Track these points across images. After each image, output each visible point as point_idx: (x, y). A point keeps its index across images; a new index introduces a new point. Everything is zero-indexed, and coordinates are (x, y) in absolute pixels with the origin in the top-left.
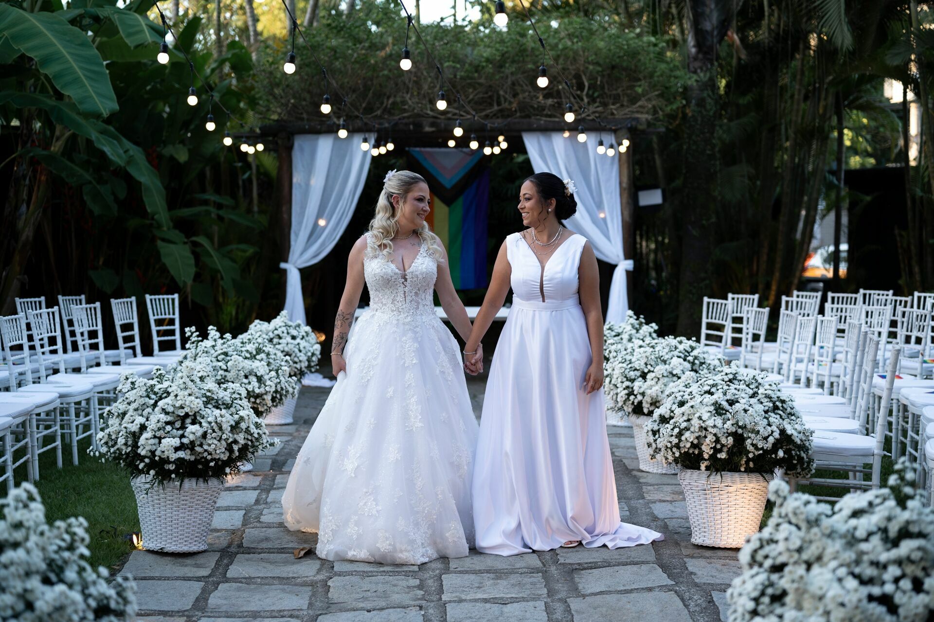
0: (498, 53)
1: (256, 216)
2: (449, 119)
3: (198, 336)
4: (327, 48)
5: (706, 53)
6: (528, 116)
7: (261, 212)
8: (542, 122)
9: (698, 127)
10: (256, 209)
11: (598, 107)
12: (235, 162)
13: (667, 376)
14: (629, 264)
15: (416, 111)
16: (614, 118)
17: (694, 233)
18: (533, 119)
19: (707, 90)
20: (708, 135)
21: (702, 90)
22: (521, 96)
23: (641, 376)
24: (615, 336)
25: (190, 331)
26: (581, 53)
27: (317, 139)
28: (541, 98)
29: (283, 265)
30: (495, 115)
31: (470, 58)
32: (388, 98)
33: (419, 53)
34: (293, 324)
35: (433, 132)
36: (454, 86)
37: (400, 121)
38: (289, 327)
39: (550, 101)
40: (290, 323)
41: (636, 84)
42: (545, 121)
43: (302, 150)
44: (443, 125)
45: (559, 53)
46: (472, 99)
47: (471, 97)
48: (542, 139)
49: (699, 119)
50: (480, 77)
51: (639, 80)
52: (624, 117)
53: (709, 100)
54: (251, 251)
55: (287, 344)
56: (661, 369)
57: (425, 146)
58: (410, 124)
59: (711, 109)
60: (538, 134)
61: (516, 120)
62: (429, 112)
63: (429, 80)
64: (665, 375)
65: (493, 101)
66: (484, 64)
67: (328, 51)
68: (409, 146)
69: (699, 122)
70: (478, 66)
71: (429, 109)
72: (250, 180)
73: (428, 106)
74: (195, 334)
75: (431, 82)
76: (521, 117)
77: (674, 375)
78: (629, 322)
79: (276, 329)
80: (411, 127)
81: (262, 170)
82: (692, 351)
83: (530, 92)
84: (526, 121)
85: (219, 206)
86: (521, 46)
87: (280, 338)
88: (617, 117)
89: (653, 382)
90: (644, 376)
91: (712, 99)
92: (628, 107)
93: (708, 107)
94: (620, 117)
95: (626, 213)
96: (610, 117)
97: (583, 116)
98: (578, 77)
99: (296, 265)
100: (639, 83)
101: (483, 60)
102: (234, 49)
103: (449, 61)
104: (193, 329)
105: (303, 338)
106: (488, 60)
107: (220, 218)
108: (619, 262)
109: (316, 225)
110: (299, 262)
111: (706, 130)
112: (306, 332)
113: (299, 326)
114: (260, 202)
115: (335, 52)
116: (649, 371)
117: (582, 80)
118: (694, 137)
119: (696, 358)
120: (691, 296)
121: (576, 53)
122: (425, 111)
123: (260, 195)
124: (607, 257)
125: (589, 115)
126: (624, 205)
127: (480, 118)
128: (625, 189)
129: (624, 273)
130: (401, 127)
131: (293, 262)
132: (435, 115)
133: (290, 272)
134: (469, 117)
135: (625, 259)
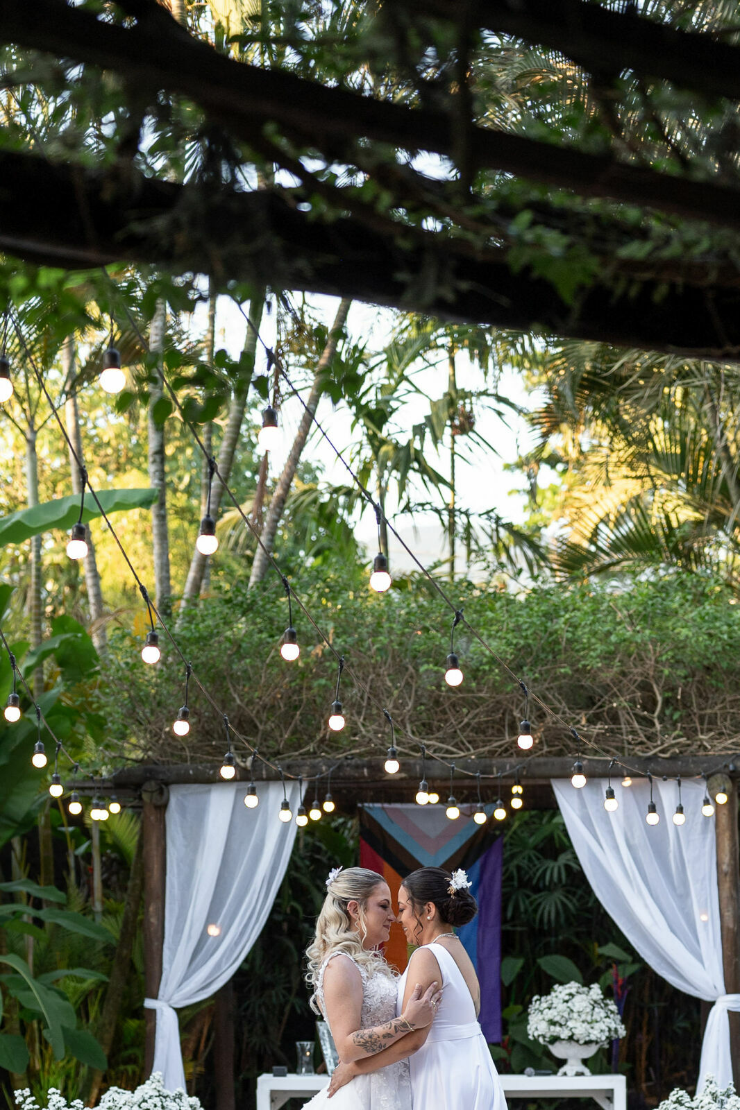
0: (510, 650)
1: (99, 919)
2: (429, 758)
3: (34, 1103)
4: (228, 639)
6: (560, 753)
7: (107, 912)
8: (585, 763)
10: (98, 907)
11: (679, 736)
14: (733, 1002)
15: (372, 745)
16: (706, 756)
18: (569, 758)
22: (548, 719)
25: (23, 1095)
26: (650, 647)
27: (209, 791)
28: (584, 722)
29: (149, 1003)
30: (506, 750)
31: (464, 657)
33: (378, 649)
34: (172, 1094)
35: (402, 779)
36: (437, 703)
37: (347, 762)
38: (165, 1097)
39: (598, 728)
40: (166, 1092)
42: (589, 760)
43: (183, 811)
44: (416, 767)
45: (612, 648)
46: (468, 724)
47: (466, 720)
48: (586, 790)
50: (480, 689)
52: (723, 753)
54: (90, 979)
57: (389, 802)
58: (362, 766)
61: (542, 760)
62: (395, 746)
63: (396, 693)
65: (504, 726)
67: (228, 645)
68: (362, 802)
70: (478, 670)
72: (88, 857)
74: (29, 1100)
75: (399, 697)
76: (550, 754)
79: (145, 1101)
80: (366, 770)
81: (109, 840)
83: (564, 712)
84: (557, 760)
85: (37, 904)
86: (551, 634)
88: (710, 753)
92: (730, 736)
94: (717, 753)
95: (728, 915)
96: (701, 753)
97: (654, 752)
98: (645, 687)
99: (171, 1002)
102: (65, 632)
103: (428, 663)
104: (27, 1092)
106: (493, 661)
108: (717, 997)
109: (204, 935)
110: (176, 997)
113: (180, 1096)
114: (106, 896)
115: (240, 646)
117: (652, 692)
121: (642, 646)
122: (388, 745)
123: (106, 884)
124: (696, 989)
125: (663, 751)
126: (725, 901)
127: (479, 757)
128: (726, 874)
129: (726, 1015)
130: (348, 771)
131: (166, 997)
132: (406, 751)
133: (162, 1014)
134: (462, 754)
135: (728, 992)
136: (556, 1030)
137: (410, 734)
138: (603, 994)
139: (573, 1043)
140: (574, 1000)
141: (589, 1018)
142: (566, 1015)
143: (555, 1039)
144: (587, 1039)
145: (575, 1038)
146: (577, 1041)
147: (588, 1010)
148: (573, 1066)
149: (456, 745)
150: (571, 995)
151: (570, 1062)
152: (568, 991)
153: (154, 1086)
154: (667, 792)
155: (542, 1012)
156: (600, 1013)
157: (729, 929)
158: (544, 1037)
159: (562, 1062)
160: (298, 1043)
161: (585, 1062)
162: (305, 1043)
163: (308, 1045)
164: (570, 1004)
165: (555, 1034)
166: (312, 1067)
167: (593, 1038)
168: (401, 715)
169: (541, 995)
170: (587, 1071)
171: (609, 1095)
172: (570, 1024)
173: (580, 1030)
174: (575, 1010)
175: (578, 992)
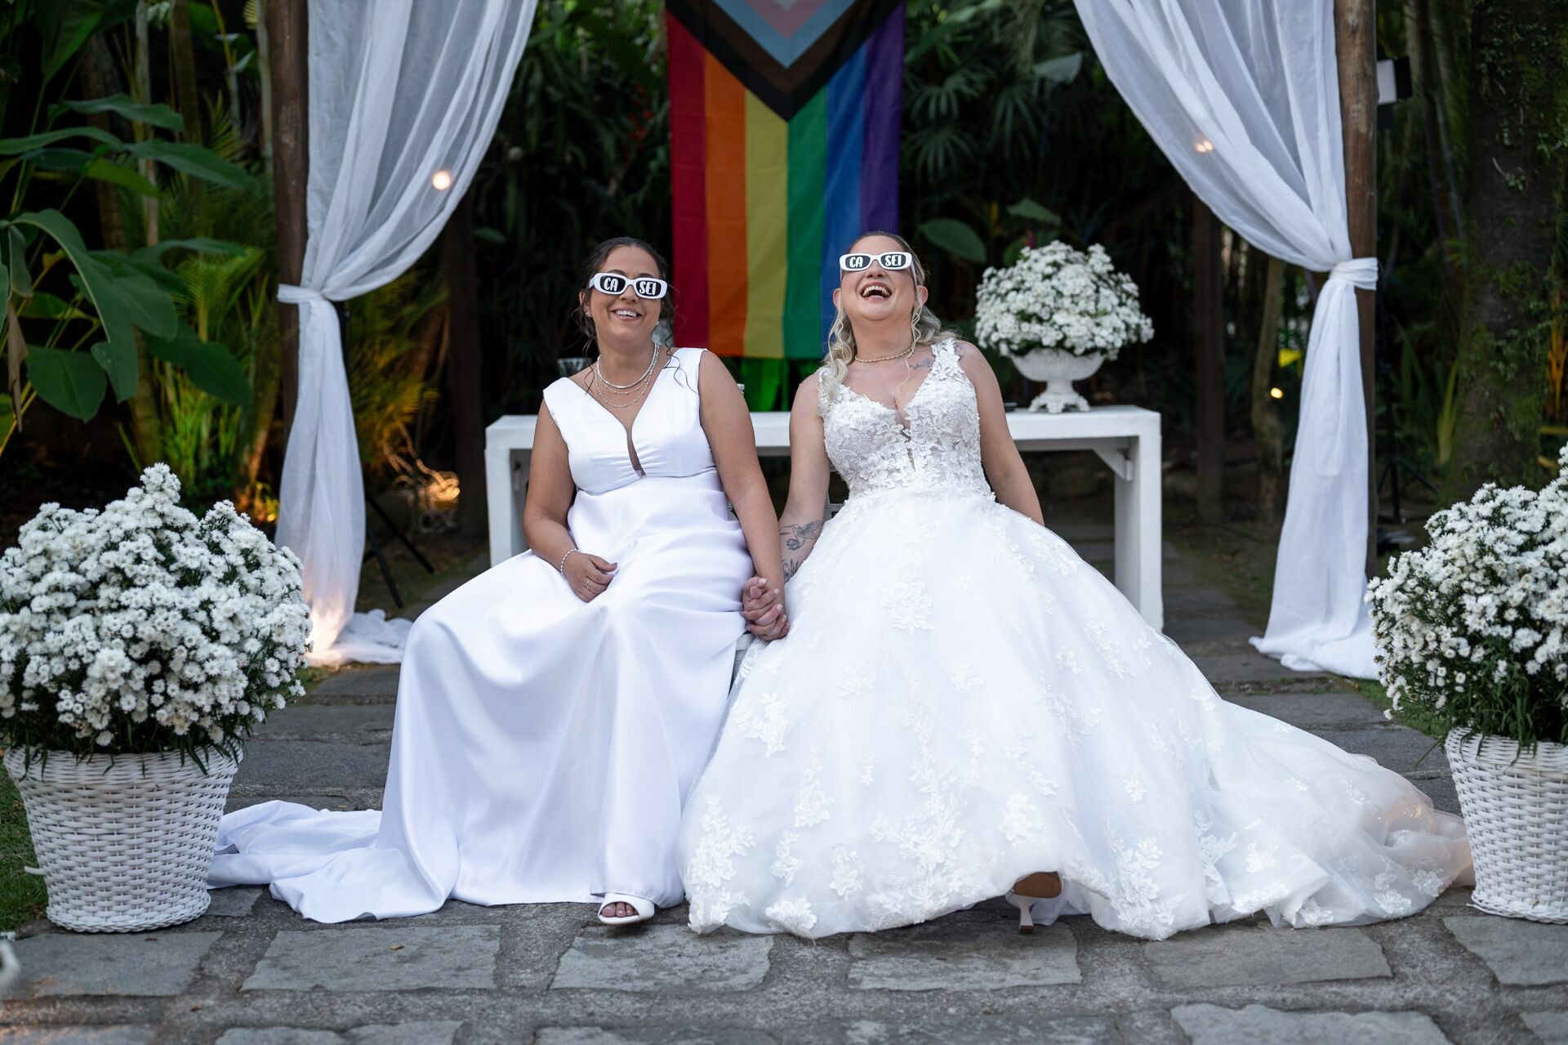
12: (219, 32)
14: (1365, 271)
17: (1510, 179)
29: (286, 293)
55: (151, 611)
79: (114, 545)
87: (128, 583)
95: (1358, 108)
99: (326, 290)
105: (231, 576)
107: (166, 174)
108: (1335, 264)
112: (245, 553)
120: (1501, 366)
124: (1296, 249)
126: (1351, 82)
128: (1354, 32)
129: (1353, 297)
131: (316, 281)
133: (309, 314)
135: (1356, 255)
136: (1033, 330)
138: (1113, 262)
139: (1062, 353)
140: (1062, 274)
141: (1091, 307)
142: (1049, 301)
143: (1030, 347)
144: (1090, 345)
145: (1068, 344)
146: (1071, 350)
147: (1090, 291)
148: (1058, 395)
150: (1056, 265)
151: (1052, 387)
152: (1050, 259)
153: (148, 502)
155: (1003, 297)
156: (1109, 297)
157: (1358, 135)
158: (1009, 342)
159: (1039, 387)
160: (561, 362)
161: (1081, 387)
162: (574, 361)
164: (1054, 282)
165: (1030, 337)
167: (1100, 342)
169: (998, 268)
170: (1083, 403)
171: (1127, 447)
172: (1059, 318)
173: (1078, 329)
174: (1066, 292)
175: (1067, 261)
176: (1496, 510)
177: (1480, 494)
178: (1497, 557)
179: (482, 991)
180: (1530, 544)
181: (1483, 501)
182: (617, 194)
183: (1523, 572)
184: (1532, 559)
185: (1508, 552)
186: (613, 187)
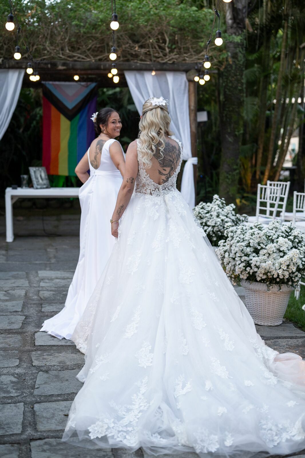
2: (76, 61)
5: (238, 24)
6: (128, 60)
8: (138, 64)
9: (233, 71)
11: (175, 55)
13: (276, 252)
14: (194, 160)
15: (52, 55)
16: (186, 63)
17: (230, 139)
18: (132, 62)
19: (239, 47)
20: (239, 77)
21: (235, 48)
22: (123, 47)
23: (254, 252)
24: (206, 213)
26: (164, 18)
28: (137, 48)
31: (90, 19)
32: (33, 46)
33: (55, 14)
35: (64, 70)
36: (78, 38)
37: (42, 62)
39: (143, 51)
41: (199, 40)
42: (140, 64)
44: (71, 65)
46: (91, 48)
47: (90, 46)
48: (138, 76)
49: (234, 66)
50: (96, 33)
51: (201, 38)
52: (192, 62)
53: (240, 54)
56: (271, 247)
57: (55, 80)
58: (48, 64)
59: (241, 60)
60: (135, 72)
61: (121, 63)
62: (61, 56)
63: (62, 33)
64: (275, 251)
65: (105, 49)
66: (100, 23)
68: (45, 80)
69: (234, 68)
70: (96, 25)
71: (61, 54)
73: (61, 52)
75: (63, 35)
76: (124, 61)
77: (280, 251)
78: (216, 203)
80: (49, 66)
82: (290, 232)
83: (130, 44)
84: (127, 63)
88: (187, 62)
89: (265, 257)
90: (257, 251)
91: (242, 53)
92: (194, 55)
93: (239, 59)
94: (190, 62)
95: (193, 126)
96: (183, 62)
97: (166, 61)
98: (162, 34)
100: (202, 40)
101: (99, 20)
103: (75, 21)
106: (102, 21)
108: (188, 159)
111: (238, 74)
116: (262, 248)
117: (165, 37)
118: (230, 78)
119: (295, 237)
121: (161, 18)
122: (59, 55)
125: (169, 60)
126: (192, 121)
127: (96, 61)
128: (193, 110)
129: (192, 166)
130: (42, 65)
132: (66, 58)
134: (88, 60)
135: (192, 157)
137: (68, 51)
149: (86, 56)
154: (170, 77)
157: (193, 132)
163: (25, 177)
166: (27, 185)
168: (64, 43)
176: (202, 207)
177: (200, 204)
178: (202, 214)
179: (28, 287)
180: (208, 212)
181: (201, 205)
182: (23, 132)
183: (206, 217)
184: (207, 215)
185: (204, 214)
186: (21, 130)
